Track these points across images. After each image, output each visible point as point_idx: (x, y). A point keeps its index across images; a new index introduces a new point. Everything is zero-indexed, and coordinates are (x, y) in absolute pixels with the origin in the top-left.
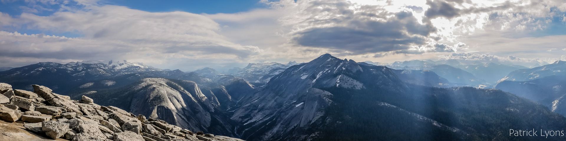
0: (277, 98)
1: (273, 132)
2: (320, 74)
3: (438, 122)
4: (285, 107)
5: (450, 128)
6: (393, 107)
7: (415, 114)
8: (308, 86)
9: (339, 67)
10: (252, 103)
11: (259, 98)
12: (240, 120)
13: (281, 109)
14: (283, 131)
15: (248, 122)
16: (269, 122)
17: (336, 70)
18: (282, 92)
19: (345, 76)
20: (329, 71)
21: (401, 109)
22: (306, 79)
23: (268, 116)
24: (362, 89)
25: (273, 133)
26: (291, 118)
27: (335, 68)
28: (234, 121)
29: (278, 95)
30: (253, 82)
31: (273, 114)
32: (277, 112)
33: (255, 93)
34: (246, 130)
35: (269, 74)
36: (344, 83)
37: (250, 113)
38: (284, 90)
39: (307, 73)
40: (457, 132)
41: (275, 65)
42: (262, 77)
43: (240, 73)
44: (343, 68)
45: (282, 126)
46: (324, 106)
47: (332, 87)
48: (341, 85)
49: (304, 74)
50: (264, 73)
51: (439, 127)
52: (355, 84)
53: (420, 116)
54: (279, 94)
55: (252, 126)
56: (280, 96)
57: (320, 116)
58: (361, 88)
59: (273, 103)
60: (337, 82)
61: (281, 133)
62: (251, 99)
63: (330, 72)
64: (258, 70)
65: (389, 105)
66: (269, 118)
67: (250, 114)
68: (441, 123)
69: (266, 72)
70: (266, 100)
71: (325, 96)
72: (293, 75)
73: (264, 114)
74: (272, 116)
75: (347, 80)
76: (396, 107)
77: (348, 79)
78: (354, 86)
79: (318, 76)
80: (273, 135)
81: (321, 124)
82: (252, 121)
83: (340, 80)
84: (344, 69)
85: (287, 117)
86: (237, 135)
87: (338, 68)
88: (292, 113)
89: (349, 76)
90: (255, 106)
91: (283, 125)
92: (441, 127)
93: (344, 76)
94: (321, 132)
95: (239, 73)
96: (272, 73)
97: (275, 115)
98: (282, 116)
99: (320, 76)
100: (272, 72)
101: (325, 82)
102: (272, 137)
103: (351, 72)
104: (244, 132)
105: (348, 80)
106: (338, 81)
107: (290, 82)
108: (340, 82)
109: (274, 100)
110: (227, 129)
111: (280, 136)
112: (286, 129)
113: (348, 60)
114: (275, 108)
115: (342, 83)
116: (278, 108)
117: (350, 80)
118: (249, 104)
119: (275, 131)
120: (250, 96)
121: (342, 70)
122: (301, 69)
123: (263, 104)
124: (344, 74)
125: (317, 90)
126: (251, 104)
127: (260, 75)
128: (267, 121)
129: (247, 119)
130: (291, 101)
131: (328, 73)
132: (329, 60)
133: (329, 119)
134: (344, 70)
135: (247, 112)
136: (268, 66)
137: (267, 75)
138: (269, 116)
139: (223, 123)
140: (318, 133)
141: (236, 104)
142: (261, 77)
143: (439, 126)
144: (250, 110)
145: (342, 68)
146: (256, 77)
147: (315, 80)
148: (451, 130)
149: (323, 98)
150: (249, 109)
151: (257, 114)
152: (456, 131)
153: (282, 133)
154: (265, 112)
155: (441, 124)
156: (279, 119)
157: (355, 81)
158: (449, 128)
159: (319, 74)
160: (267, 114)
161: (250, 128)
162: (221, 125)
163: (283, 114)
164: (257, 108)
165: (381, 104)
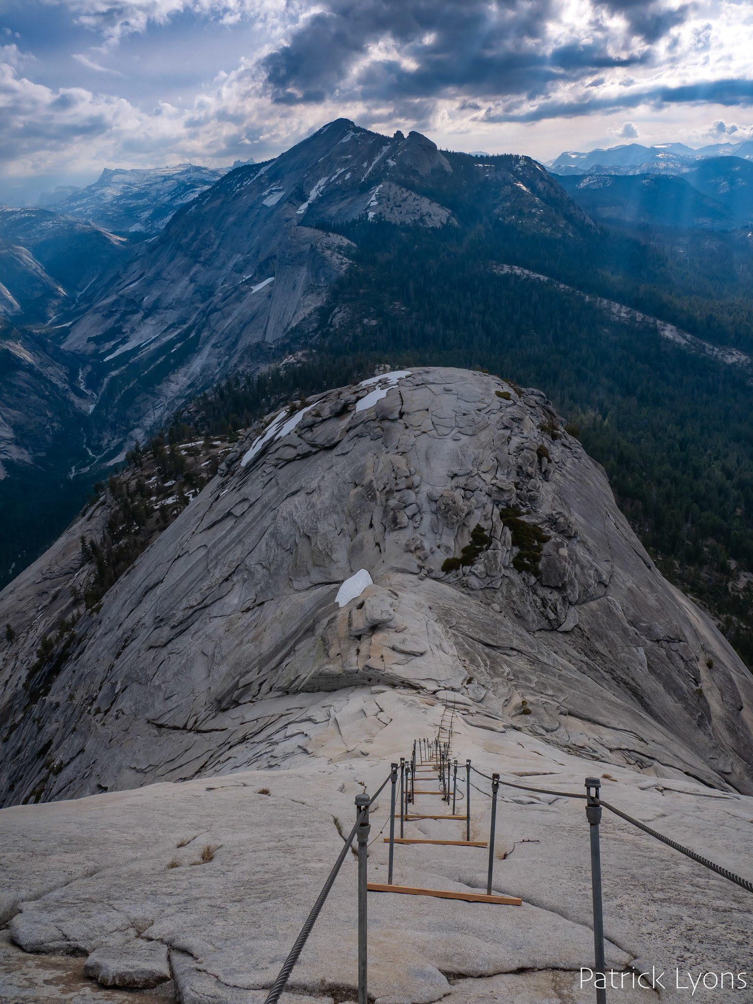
0: (196, 272)
1: (191, 370)
2: (319, 187)
3: (677, 329)
4: (221, 294)
5: (716, 349)
6: (539, 278)
7: (605, 302)
8: (285, 226)
9: (377, 159)
10: (121, 293)
11: (141, 276)
12: (92, 347)
13: (211, 303)
14: (219, 364)
15: (118, 352)
16: (179, 345)
17: (370, 169)
18: (210, 251)
19: (393, 185)
20: (348, 176)
21: (562, 286)
22: (280, 203)
23: (173, 326)
24: (447, 227)
25: (191, 376)
26: (241, 325)
27: (365, 165)
28: (73, 353)
29: (199, 262)
30: (123, 230)
31: (189, 319)
32: (199, 314)
33: (130, 263)
34: (114, 373)
35: (171, 200)
36: (392, 209)
37: (121, 323)
38: (215, 247)
39: (281, 188)
40: (739, 362)
41: (187, 171)
42: (151, 212)
43: (78, 203)
44: (389, 161)
45: (217, 350)
46: (326, 279)
47: (354, 222)
48: (380, 213)
49: (274, 189)
50: (155, 199)
51: (680, 344)
52: (424, 211)
53: (621, 307)
54: (202, 259)
55: (130, 362)
56: (204, 264)
57: (312, 307)
58: (442, 223)
59: (186, 288)
60: (369, 207)
61: (213, 373)
62: (120, 281)
63: (352, 177)
64: (135, 190)
65: (526, 271)
66: (176, 333)
67: (121, 328)
68: (689, 332)
69: (161, 195)
70: (165, 279)
71: (329, 248)
72: (239, 195)
73: (162, 322)
74: (185, 326)
75: (401, 199)
76: (546, 278)
77: (405, 195)
78: (422, 216)
79: (313, 194)
80: (192, 379)
81: (315, 331)
82: (129, 346)
83: (379, 198)
84: (392, 163)
85: (227, 324)
86: (89, 392)
87: (374, 163)
88: (240, 310)
89: (410, 187)
90: (132, 301)
91: (218, 347)
92: (685, 344)
93: (390, 186)
94: (314, 351)
95: (73, 204)
96: (181, 199)
97: (195, 322)
98: (213, 323)
99: (321, 193)
100: (180, 195)
101: (333, 210)
102: (189, 387)
103: (415, 173)
104: (106, 380)
105: (405, 200)
106: (372, 204)
107: (231, 219)
108: (379, 204)
109: (188, 278)
110: (54, 380)
111: (213, 379)
112: (227, 357)
113: (406, 135)
114: (192, 303)
115: (386, 208)
116: (202, 302)
117: (411, 198)
118: (114, 297)
119: (198, 369)
120: (115, 274)
121: (387, 168)
122: (262, 175)
123: (156, 293)
124: (391, 180)
125: (308, 232)
126: (122, 296)
127: (144, 208)
128: (172, 343)
129: (113, 343)
130: (238, 275)
131: (344, 181)
132: (346, 140)
133: (340, 315)
134: (394, 167)
135: (110, 323)
136: (166, 178)
137: (163, 205)
138: (177, 328)
139: (35, 364)
140: (304, 355)
141: (74, 302)
142: (146, 214)
143: (679, 340)
144: (118, 316)
145: (385, 163)
146: (131, 214)
147: (305, 206)
148: (720, 357)
149: (323, 252)
150: (116, 311)
151: (141, 324)
152: (734, 359)
153: (217, 371)
154: (163, 316)
155: (689, 336)
156: (205, 334)
157: (427, 201)
158: (713, 350)
159: (317, 187)
160: (170, 323)
161: (123, 368)
162: (29, 368)
163: (216, 316)
164: (139, 306)
165: (502, 270)
